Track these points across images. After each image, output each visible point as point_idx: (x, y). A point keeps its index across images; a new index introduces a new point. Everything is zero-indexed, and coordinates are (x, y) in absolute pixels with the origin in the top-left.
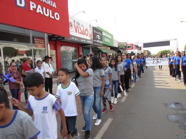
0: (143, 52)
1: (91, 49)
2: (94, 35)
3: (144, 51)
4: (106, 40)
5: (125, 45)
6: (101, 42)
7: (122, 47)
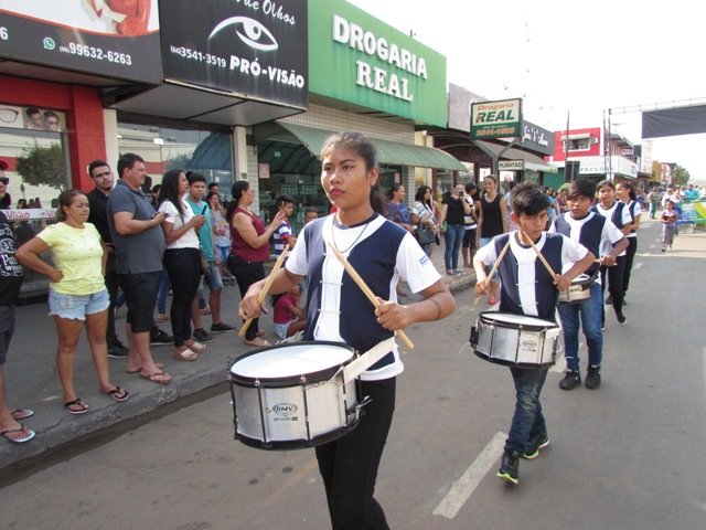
0: (648, 171)
1: (241, 135)
3: (657, 166)
5: (515, 114)
7: (495, 129)
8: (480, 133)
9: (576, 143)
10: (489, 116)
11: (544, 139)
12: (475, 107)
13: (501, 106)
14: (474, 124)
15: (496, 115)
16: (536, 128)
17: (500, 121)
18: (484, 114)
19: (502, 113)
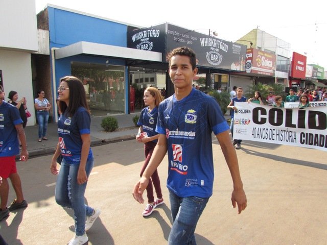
2: (313, 72)
4: (319, 75)
6: (316, 78)
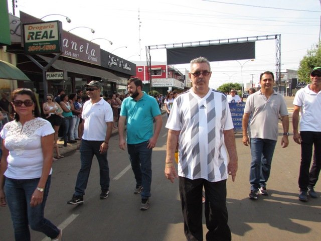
0: (189, 86)
7: (42, 46)
8: (31, 49)
9: (155, 72)
10: (37, 35)
11: (128, 66)
12: (26, 27)
13: (45, 27)
14: (27, 41)
15: (42, 34)
16: (121, 59)
17: (45, 39)
18: (33, 33)
19: (46, 32)
